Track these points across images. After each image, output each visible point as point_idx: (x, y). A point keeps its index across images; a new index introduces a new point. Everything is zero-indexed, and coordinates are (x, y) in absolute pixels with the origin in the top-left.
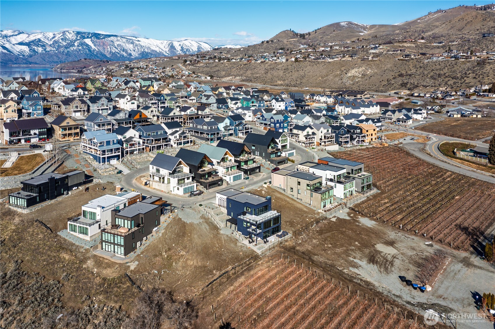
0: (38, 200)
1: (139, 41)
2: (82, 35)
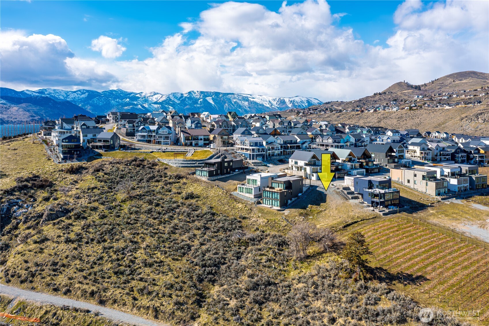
0: (214, 173)
1: (253, 98)
2: (205, 94)
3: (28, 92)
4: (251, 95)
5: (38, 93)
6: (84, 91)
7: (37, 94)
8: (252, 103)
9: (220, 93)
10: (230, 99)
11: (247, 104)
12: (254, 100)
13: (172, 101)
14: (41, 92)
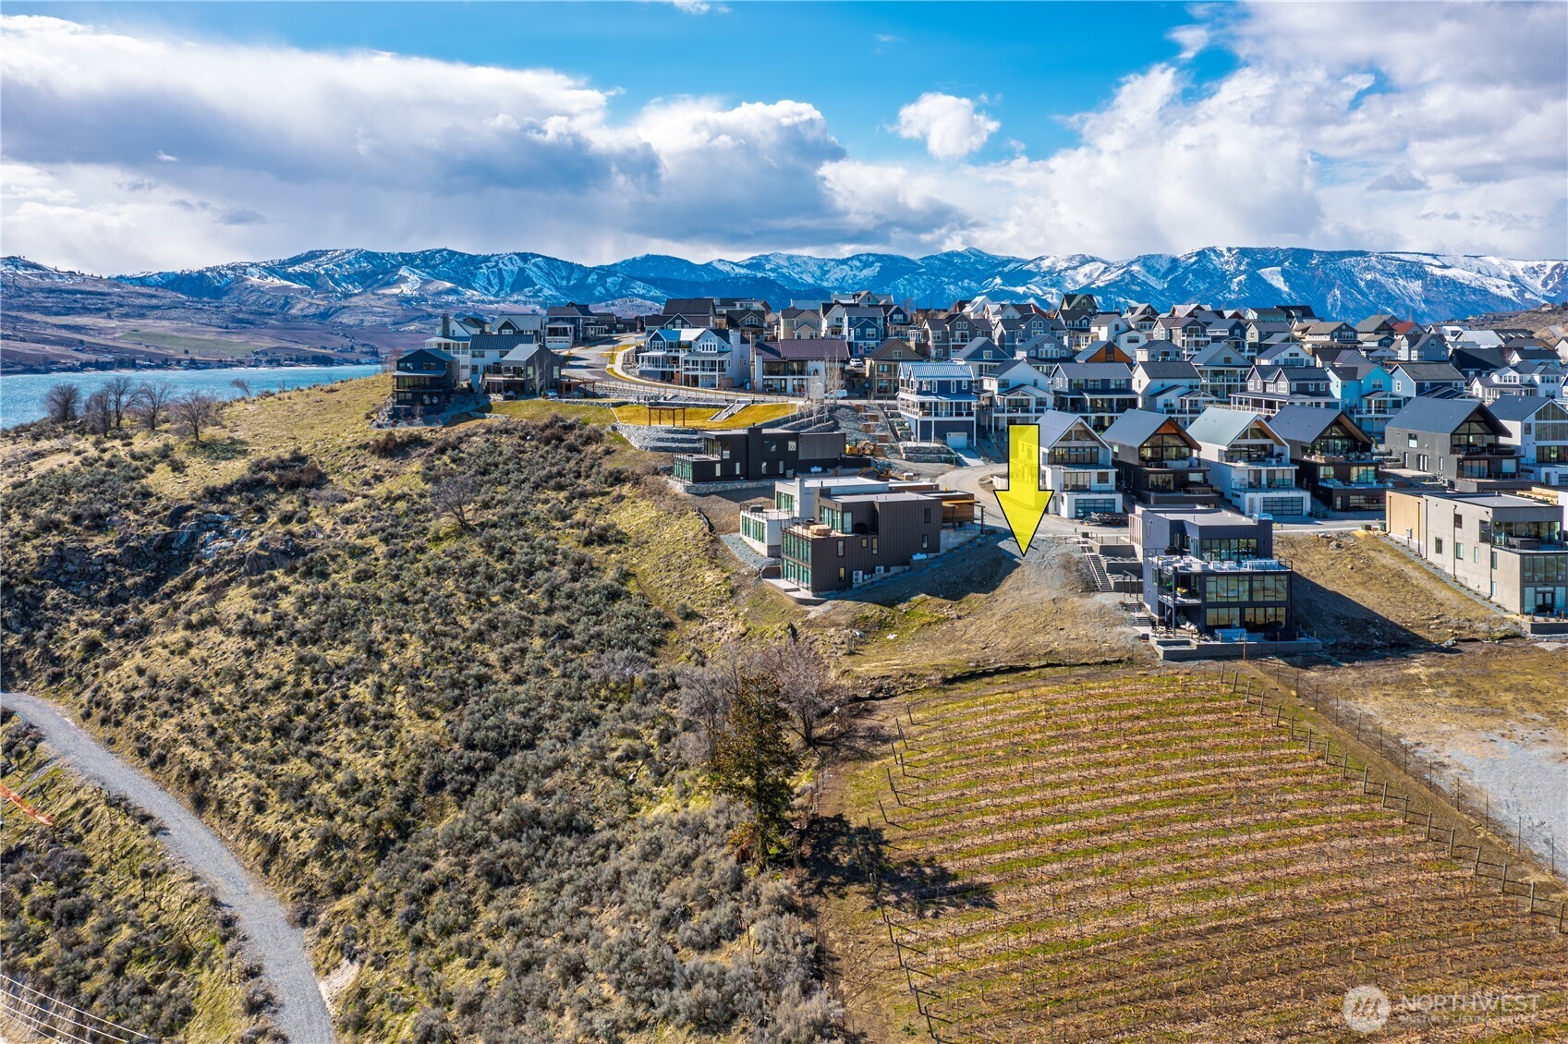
0: (718, 473)
1: (1445, 267)
2: (1254, 258)
3: (721, 267)
4: (1434, 256)
5: (747, 267)
6: (871, 259)
7: (744, 271)
8: (1437, 285)
9: (1312, 252)
10: (1349, 273)
11: (1419, 290)
12: (1449, 273)
13: (1138, 284)
14: (755, 264)
